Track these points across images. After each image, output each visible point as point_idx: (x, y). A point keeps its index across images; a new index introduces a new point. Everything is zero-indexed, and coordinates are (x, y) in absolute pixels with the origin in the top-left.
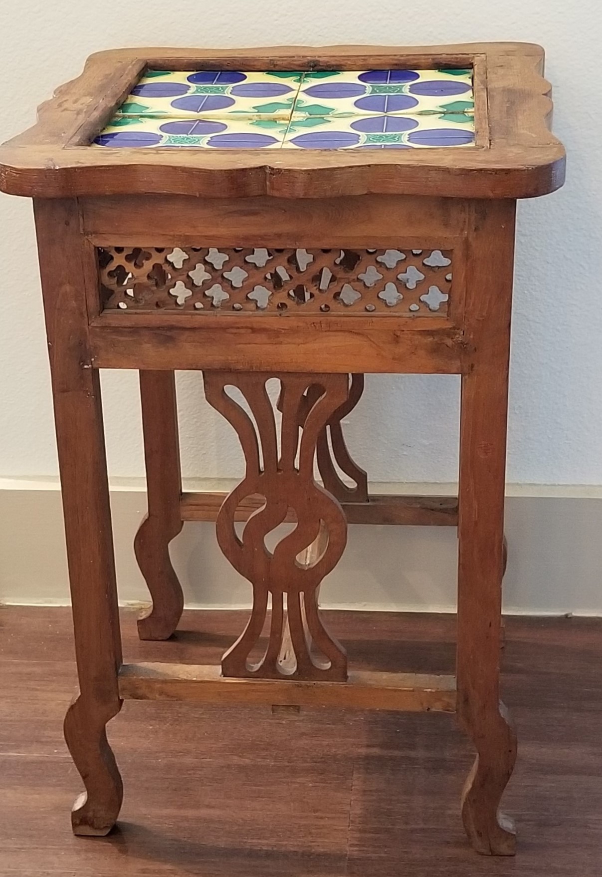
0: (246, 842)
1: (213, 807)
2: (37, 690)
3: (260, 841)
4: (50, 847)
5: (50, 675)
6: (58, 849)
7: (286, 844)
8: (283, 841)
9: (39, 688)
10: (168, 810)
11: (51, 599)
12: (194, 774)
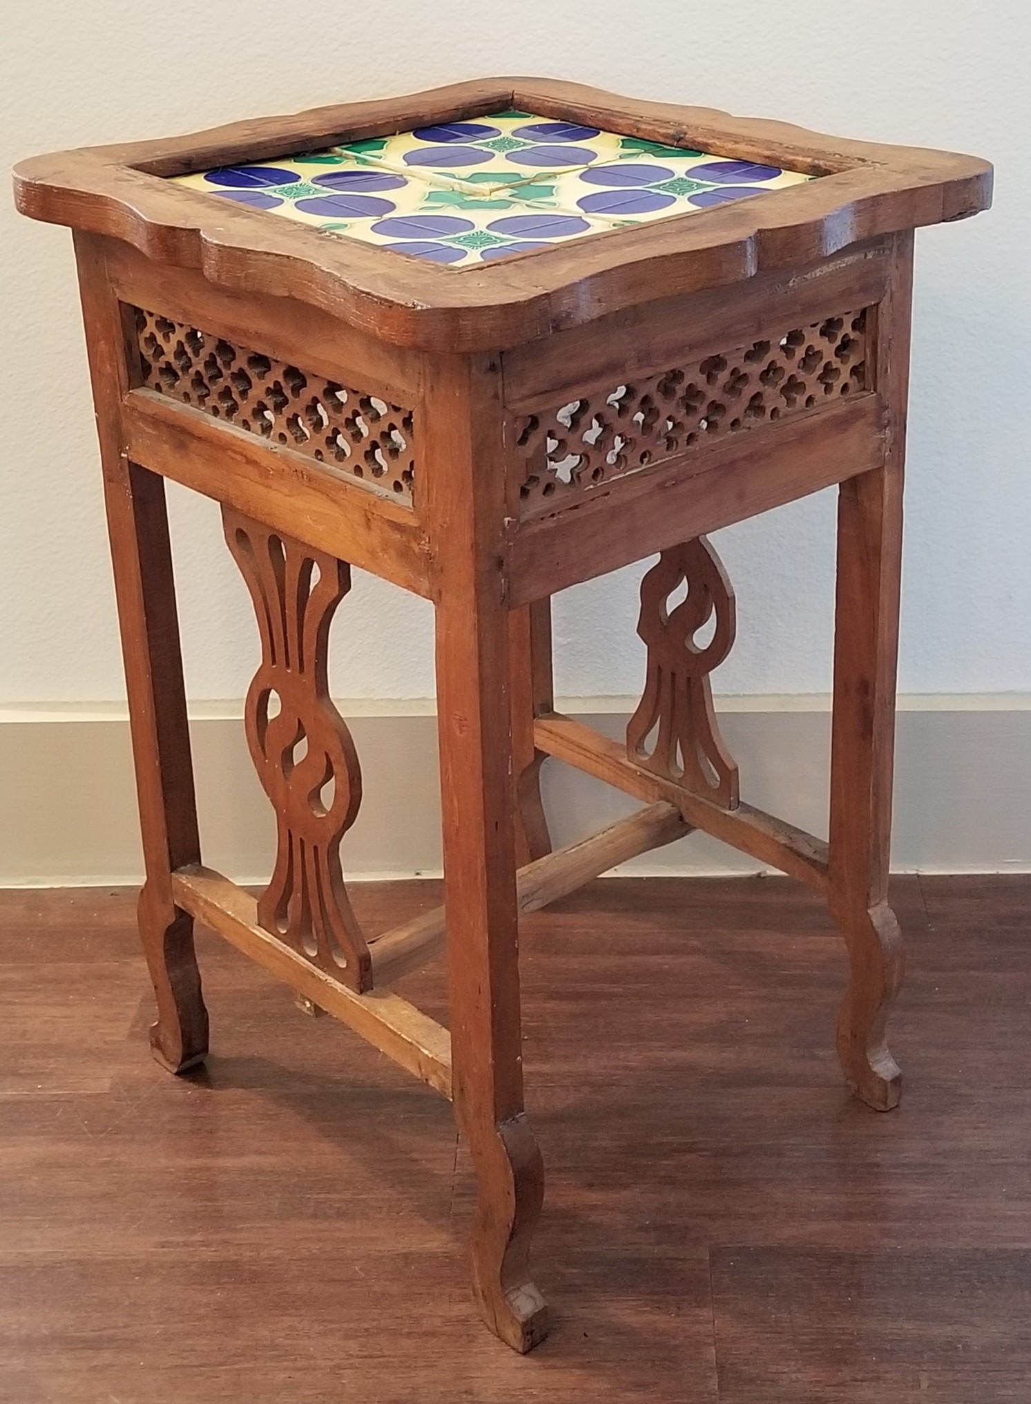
0: (309, 1198)
1: (264, 1153)
2: (15, 1004)
3: (329, 1196)
4: (29, 1218)
5: (33, 982)
6: (39, 1220)
7: (366, 1199)
8: (362, 1194)
9: (17, 1001)
10: (201, 1160)
11: (37, 877)
12: (238, 1109)
